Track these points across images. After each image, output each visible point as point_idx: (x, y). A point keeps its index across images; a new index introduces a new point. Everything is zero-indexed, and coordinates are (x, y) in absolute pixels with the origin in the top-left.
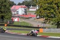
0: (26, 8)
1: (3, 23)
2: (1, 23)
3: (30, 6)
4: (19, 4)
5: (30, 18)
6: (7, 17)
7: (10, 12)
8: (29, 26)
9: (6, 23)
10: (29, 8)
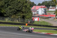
0: (45, 8)
1: (24, 22)
2: (22, 23)
3: (50, 6)
4: (39, 5)
5: (49, 18)
6: (28, 17)
7: (31, 12)
8: (49, 25)
9: (27, 23)
10: (49, 8)
